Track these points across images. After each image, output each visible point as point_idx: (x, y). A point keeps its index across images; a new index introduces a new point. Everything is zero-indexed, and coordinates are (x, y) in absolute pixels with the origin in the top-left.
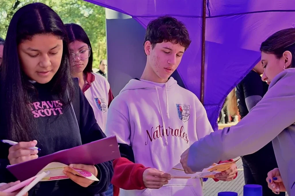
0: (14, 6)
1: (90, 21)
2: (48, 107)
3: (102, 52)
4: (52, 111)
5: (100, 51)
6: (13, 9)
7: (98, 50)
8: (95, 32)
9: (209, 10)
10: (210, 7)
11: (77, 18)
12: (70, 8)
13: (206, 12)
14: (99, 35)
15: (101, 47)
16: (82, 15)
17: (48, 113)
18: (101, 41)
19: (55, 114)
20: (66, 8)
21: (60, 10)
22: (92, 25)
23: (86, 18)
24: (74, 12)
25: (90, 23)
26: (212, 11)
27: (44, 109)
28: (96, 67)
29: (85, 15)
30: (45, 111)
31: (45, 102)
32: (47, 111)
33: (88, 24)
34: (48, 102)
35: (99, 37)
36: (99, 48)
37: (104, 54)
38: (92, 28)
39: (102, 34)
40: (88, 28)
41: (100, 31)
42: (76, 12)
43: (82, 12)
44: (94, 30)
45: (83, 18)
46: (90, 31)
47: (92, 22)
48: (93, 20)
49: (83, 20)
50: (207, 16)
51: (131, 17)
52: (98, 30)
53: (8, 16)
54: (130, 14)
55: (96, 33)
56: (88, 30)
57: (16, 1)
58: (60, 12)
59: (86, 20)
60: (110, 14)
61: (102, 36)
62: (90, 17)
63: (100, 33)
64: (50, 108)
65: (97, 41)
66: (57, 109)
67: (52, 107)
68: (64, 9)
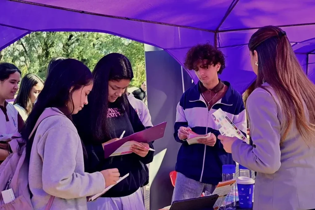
0: (68, 38)
1: (130, 49)
2: (112, 112)
3: (140, 74)
4: (114, 114)
5: (138, 73)
6: (68, 40)
7: (136, 71)
8: (133, 57)
9: (219, 42)
10: (220, 40)
11: (119, 47)
12: (114, 39)
13: (217, 44)
14: (137, 60)
15: (139, 70)
16: (123, 44)
17: (113, 115)
18: (138, 64)
19: (116, 116)
20: (110, 38)
21: (105, 41)
22: (132, 52)
23: (126, 46)
24: (117, 42)
25: (129, 50)
26: (221, 43)
27: (110, 113)
28: (135, 85)
29: (125, 44)
30: (111, 114)
31: (110, 109)
32: (112, 114)
33: (128, 51)
34: (111, 109)
35: (137, 62)
36: (137, 71)
37: (141, 75)
38: (132, 54)
39: (139, 59)
40: (128, 54)
41: (138, 57)
42: (118, 42)
43: (123, 42)
44: (133, 56)
45: (124, 46)
46: (130, 57)
47: (131, 49)
48: (132, 48)
49: (125, 48)
50: (218, 46)
51: (163, 50)
52: (136, 56)
53: (64, 47)
54: (162, 47)
55: (135, 58)
56: (128, 56)
57: (70, 35)
58: (105, 42)
59: (127, 48)
60: (148, 48)
61: (139, 61)
62: (130, 45)
63: (137, 58)
64: (113, 112)
65: (135, 64)
66: (117, 113)
67: (114, 112)
68: (108, 39)
